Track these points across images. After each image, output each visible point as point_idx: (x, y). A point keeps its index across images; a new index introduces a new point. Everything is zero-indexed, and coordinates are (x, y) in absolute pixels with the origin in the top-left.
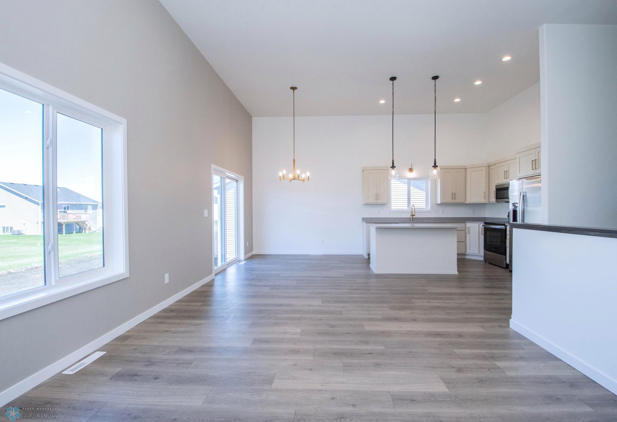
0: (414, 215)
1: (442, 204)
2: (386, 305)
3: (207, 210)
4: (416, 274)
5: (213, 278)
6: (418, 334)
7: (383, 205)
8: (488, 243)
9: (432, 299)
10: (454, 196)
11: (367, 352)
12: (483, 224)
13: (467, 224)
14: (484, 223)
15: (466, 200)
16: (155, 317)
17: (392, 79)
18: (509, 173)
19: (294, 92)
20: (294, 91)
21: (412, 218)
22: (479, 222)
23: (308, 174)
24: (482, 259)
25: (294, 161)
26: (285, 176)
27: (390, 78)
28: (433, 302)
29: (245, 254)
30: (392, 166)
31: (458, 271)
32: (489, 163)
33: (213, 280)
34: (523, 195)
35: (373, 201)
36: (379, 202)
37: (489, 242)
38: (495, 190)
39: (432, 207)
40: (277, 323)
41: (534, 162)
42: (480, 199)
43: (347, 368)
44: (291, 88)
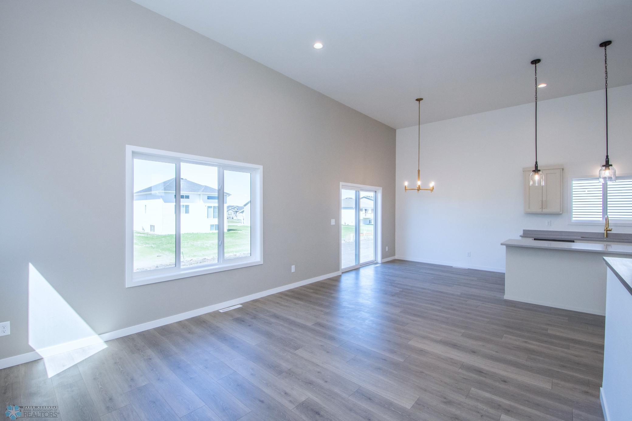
0: (610, 230)
3: (334, 220)
5: (340, 274)
6: (456, 363)
16: (282, 294)
20: (419, 102)
21: (607, 233)
25: (419, 171)
27: (530, 62)
29: (383, 257)
30: (535, 169)
33: (340, 276)
36: (546, 211)
44: (417, 100)
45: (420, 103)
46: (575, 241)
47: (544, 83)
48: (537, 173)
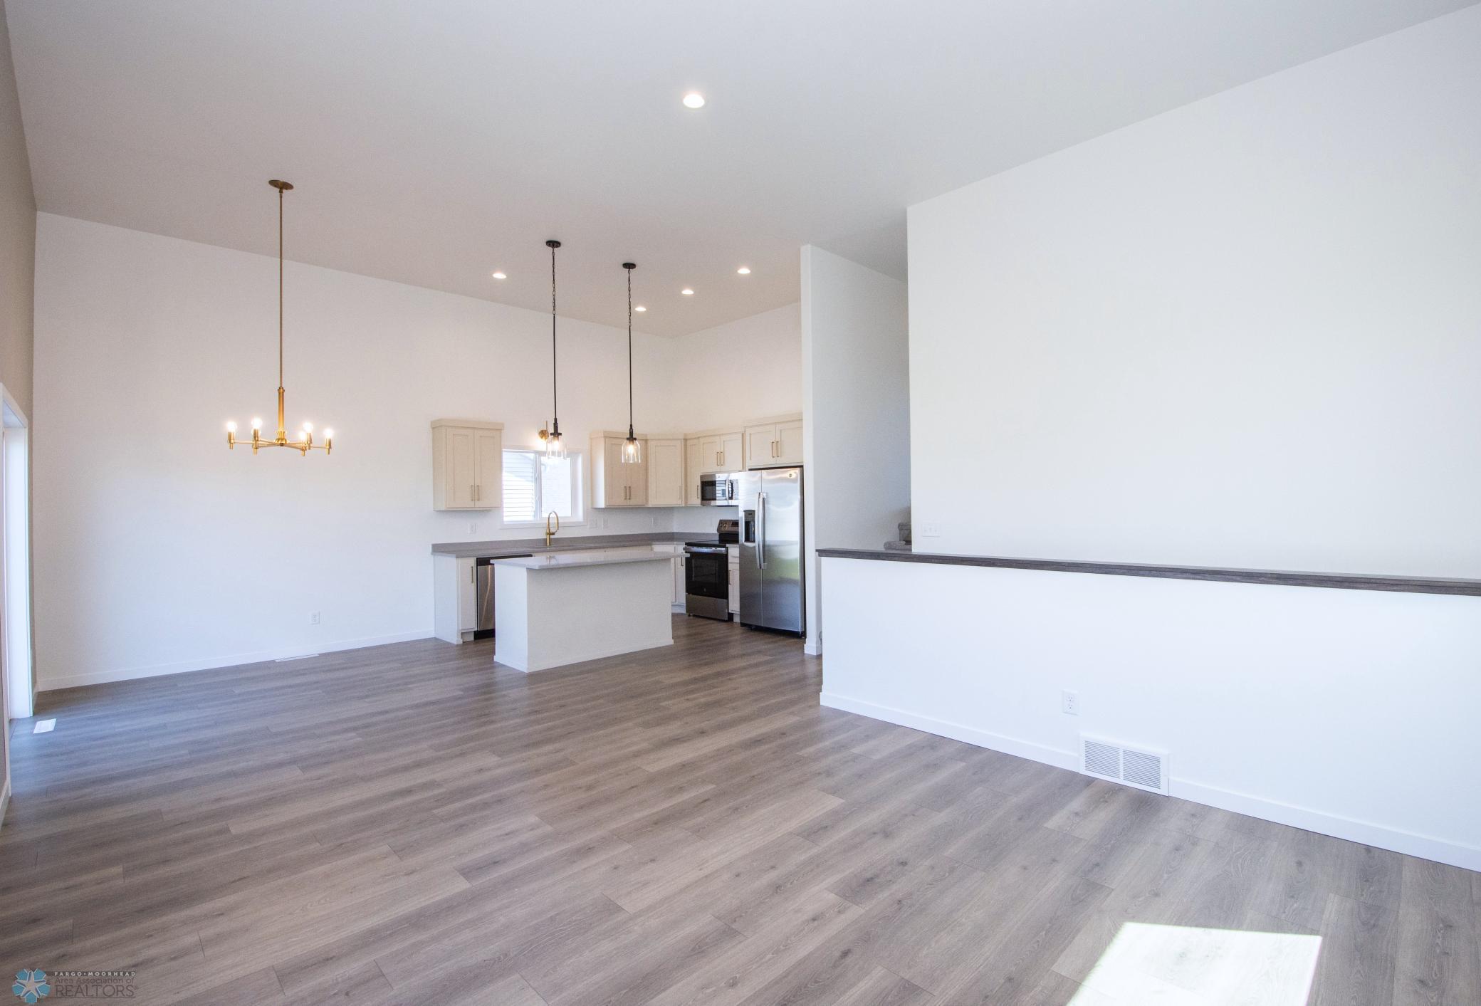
0: (553, 534)
1: (609, 509)
2: (630, 724)
4: (609, 658)
7: (485, 511)
8: (693, 579)
9: (692, 692)
10: (628, 491)
11: (700, 801)
12: (684, 546)
13: (653, 546)
14: (686, 544)
15: (647, 500)
17: (551, 244)
18: (724, 455)
19: (281, 197)
20: (281, 192)
21: (550, 539)
22: (675, 543)
23: (329, 433)
24: (684, 611)
25: (281, 391)
26: (260, 433)
27: (546, 241)
28: (694, 699)
31: (673, 638)
32: (685, 435)
34: (764, 498)
35: (467, 503)
36: (479, 504)
37: (695, 577)
38: (699, 483)
39: (586, 513)
40: (462, 826)
41: (775, 444)
42: (673, 500)
43: (700, 832)
44: (274, 183)
45: (283, 195)
46: (533, 554)
47: (505, 273)
48: (556, 438)
